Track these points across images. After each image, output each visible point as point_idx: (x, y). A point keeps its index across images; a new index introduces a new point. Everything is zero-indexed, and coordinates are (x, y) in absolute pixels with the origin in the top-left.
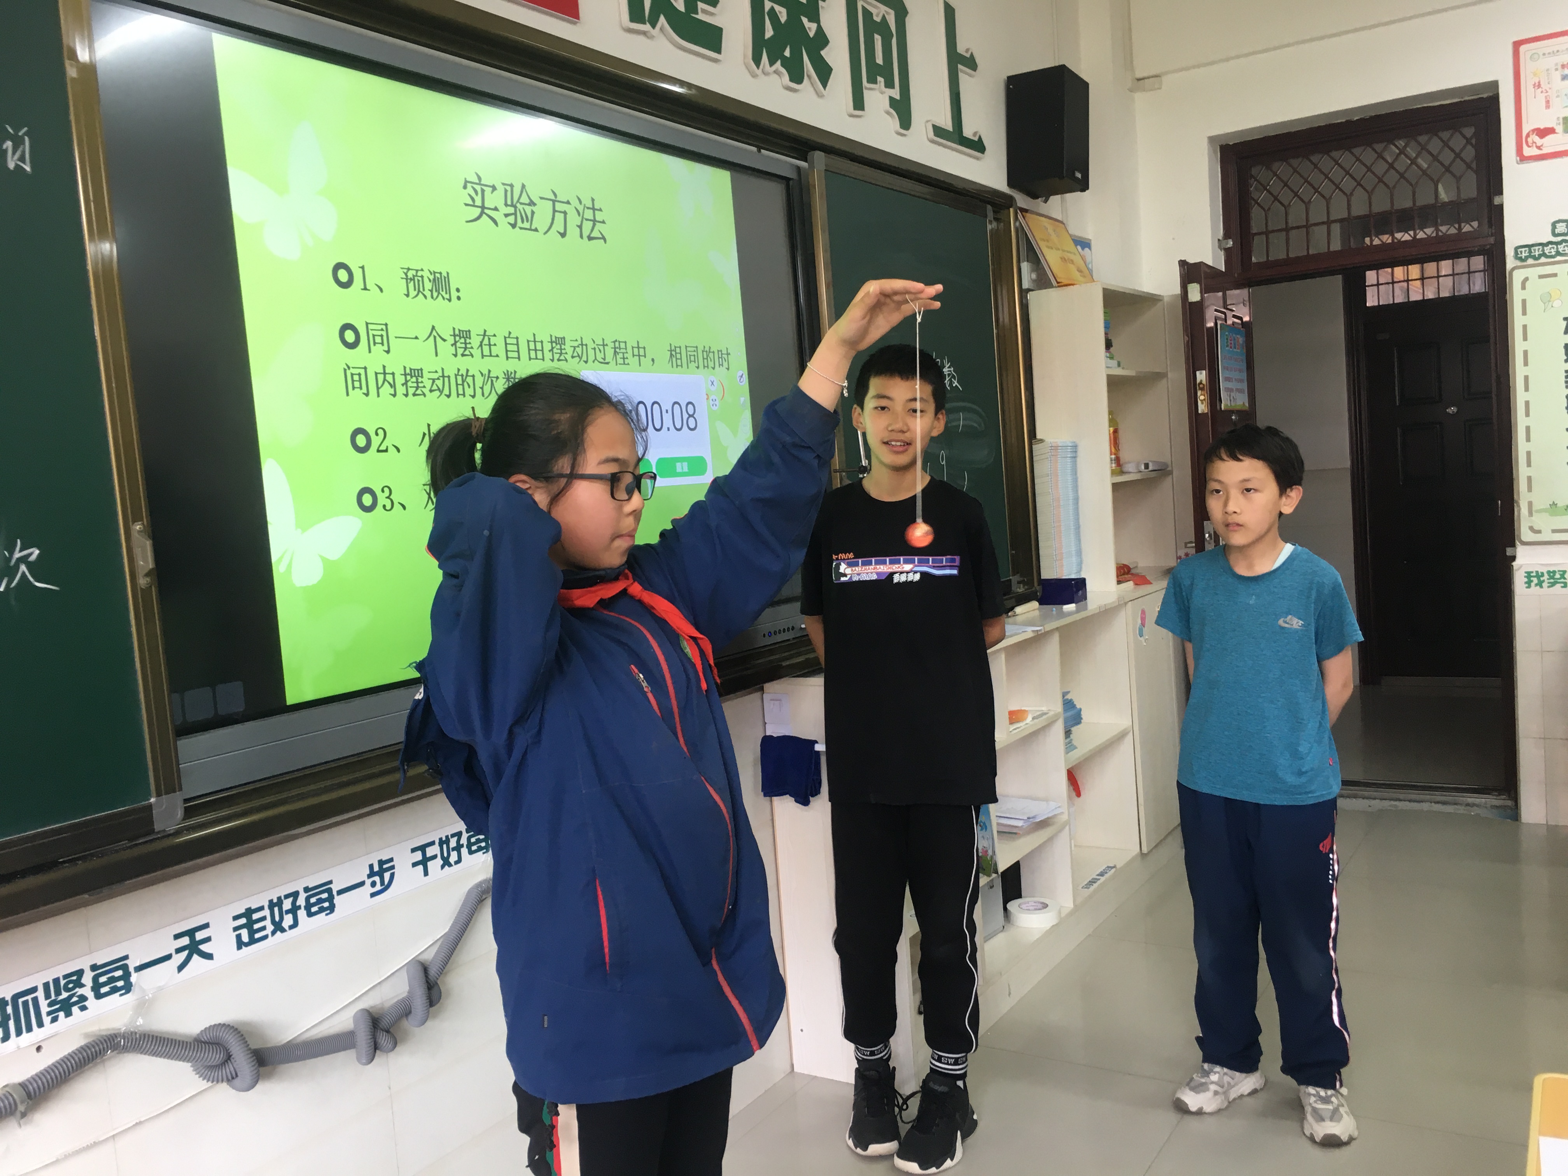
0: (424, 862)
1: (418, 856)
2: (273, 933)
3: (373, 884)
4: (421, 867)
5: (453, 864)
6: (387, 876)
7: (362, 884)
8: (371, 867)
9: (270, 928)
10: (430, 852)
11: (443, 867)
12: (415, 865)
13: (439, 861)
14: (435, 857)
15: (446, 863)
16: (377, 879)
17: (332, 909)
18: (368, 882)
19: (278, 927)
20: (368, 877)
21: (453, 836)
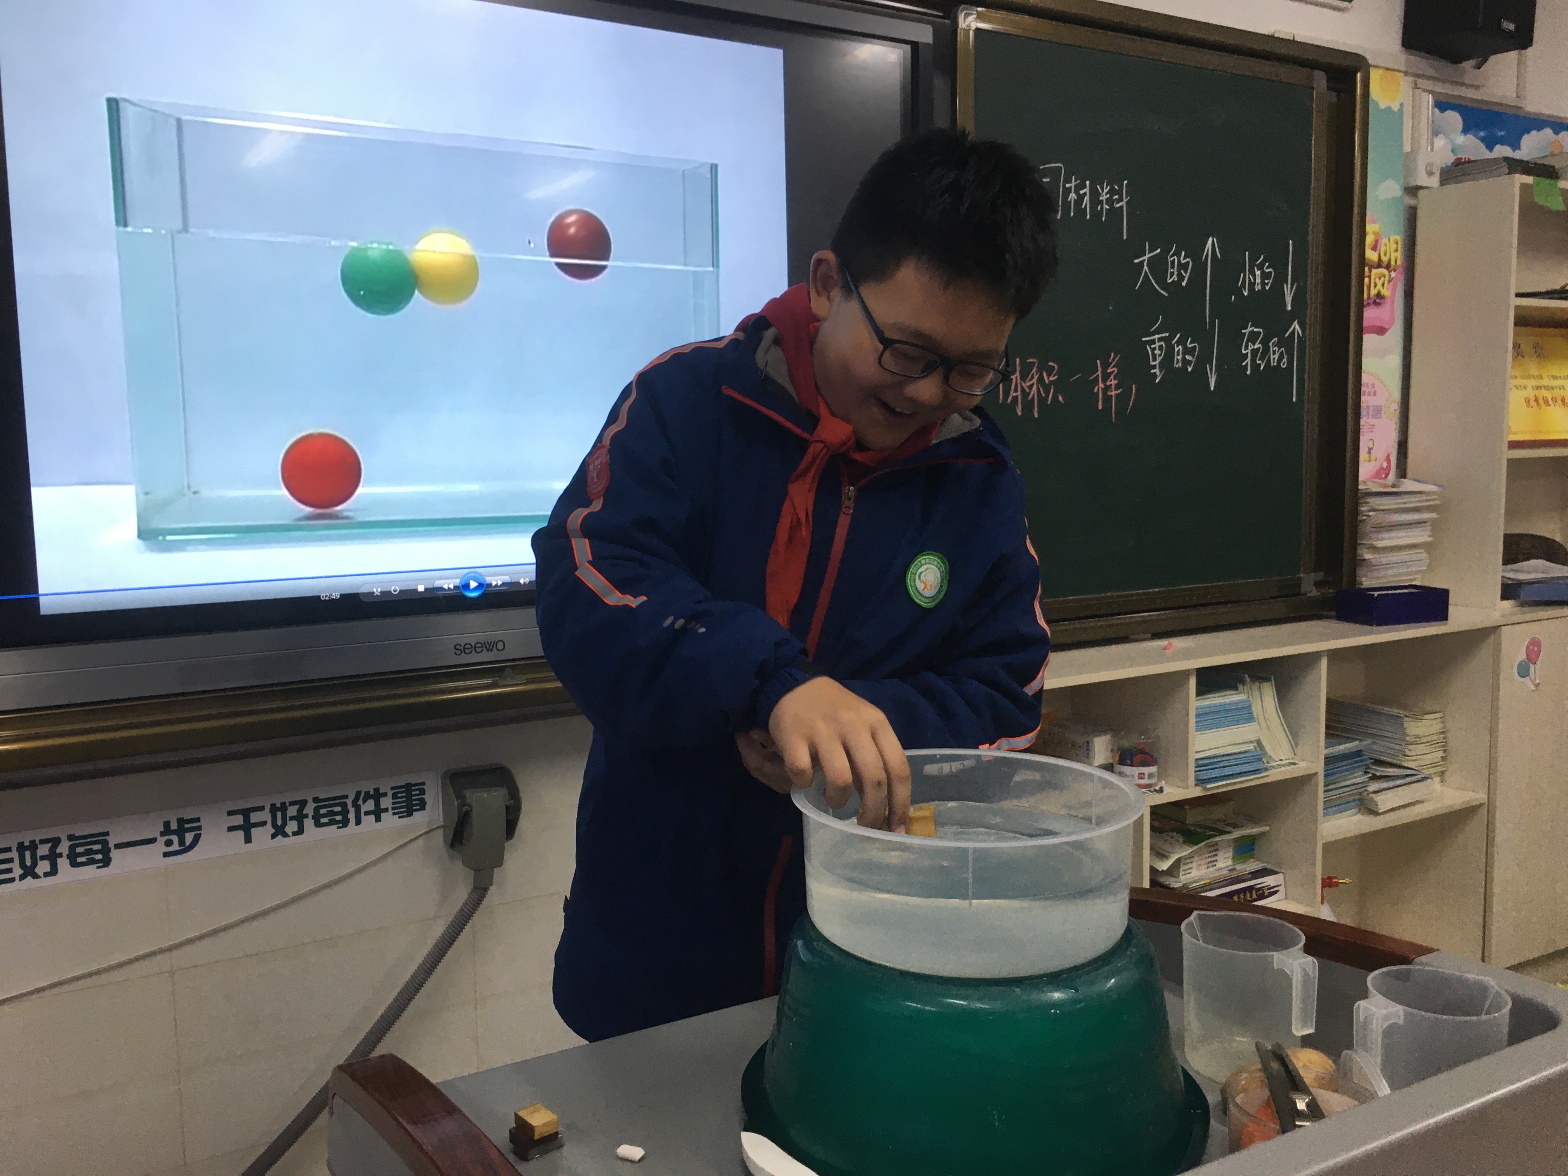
0: (247, 828)
1: (238, 820)
2: (22, 878)
3: (169, 843)
4: (241, 834)
5: (290, 834)
6: (189, 838)
8: (167, 824)
9: (18, 872)
10: (255, 817)
11: (273, 836)
12: (231, 829)
13: (269, 829)
14: (263, 824)
15: (279, 831)
16: (175, 839)
17: (106, 862)
18: (162, 840)
19: (29, 872)
20: (163, 834)
21: (292, 803)
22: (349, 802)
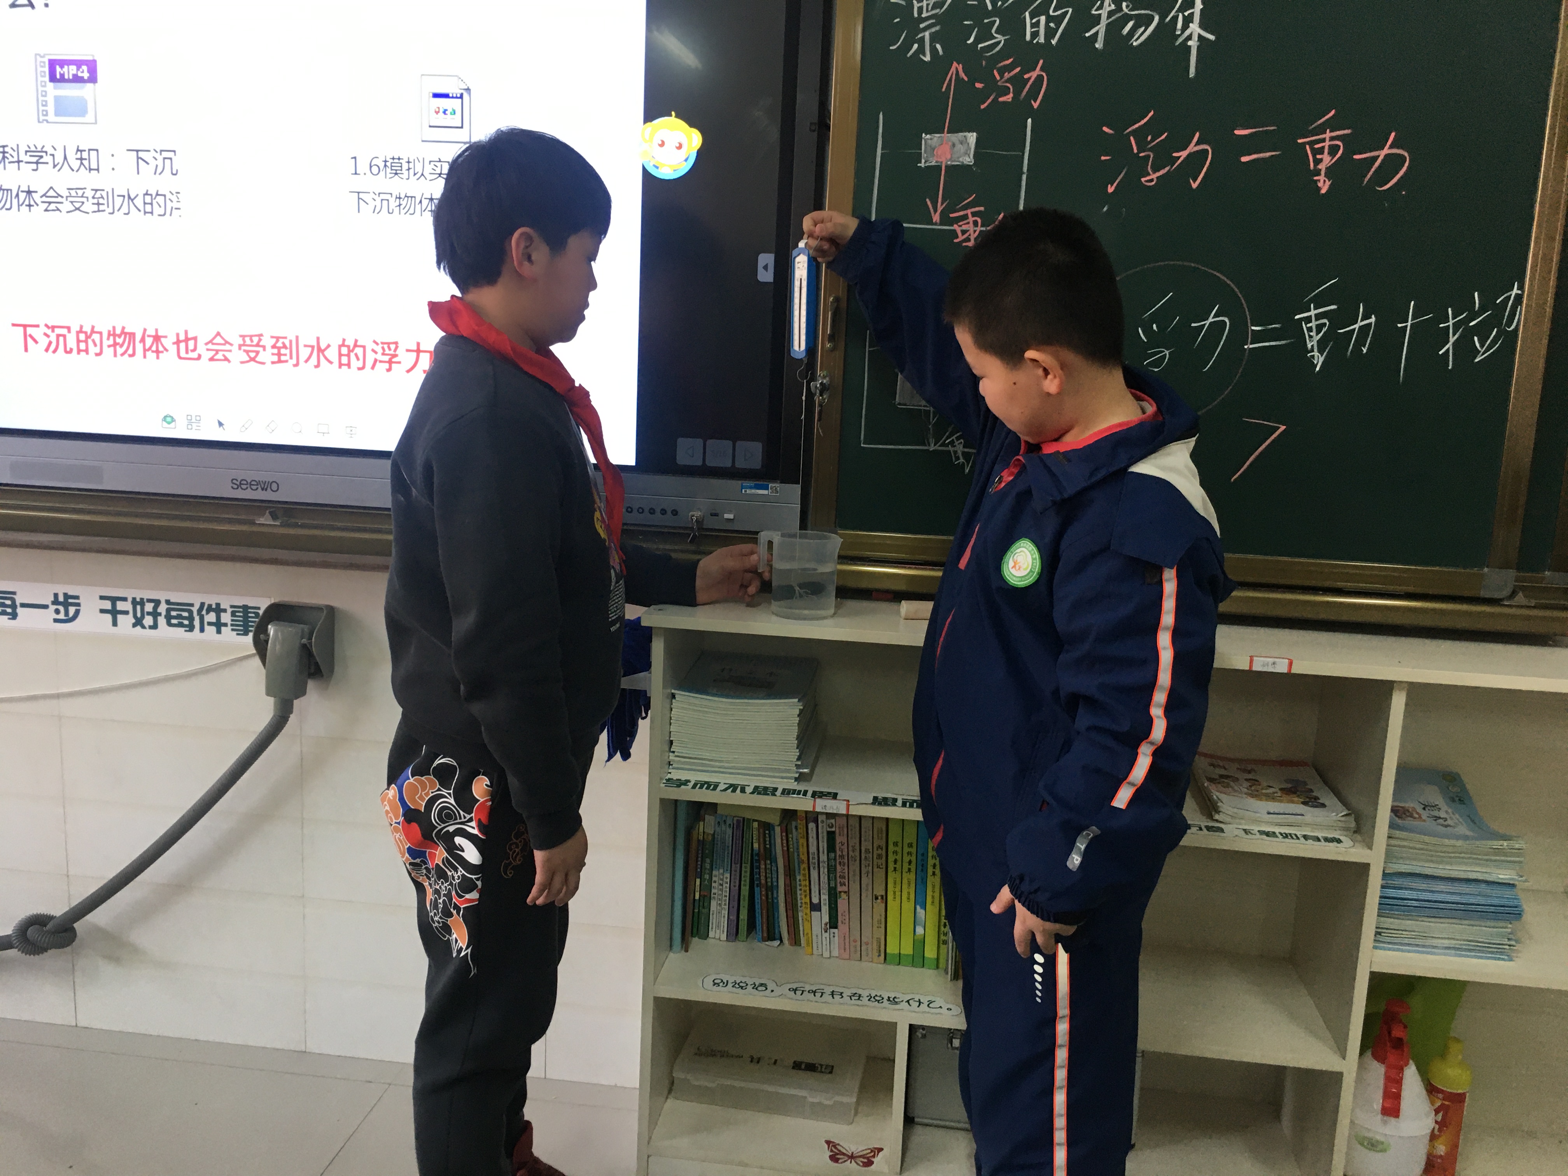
1: (108, 605)
3: (57, 612)
4: (110, 617)
5: (147, 627)
6: (72, 610)
7: (45, 607)
8: (57, 596)
10: (120, 606)
11: (134, 625)
12: (102, 611)
13: (131, 619)
14: (126, 613)
15: (138, 622)
16: (62, 609)
17: (13, 616)
18: (53, 608)
20: (54, 603)
21: (149, 601)
22: (195, 610)
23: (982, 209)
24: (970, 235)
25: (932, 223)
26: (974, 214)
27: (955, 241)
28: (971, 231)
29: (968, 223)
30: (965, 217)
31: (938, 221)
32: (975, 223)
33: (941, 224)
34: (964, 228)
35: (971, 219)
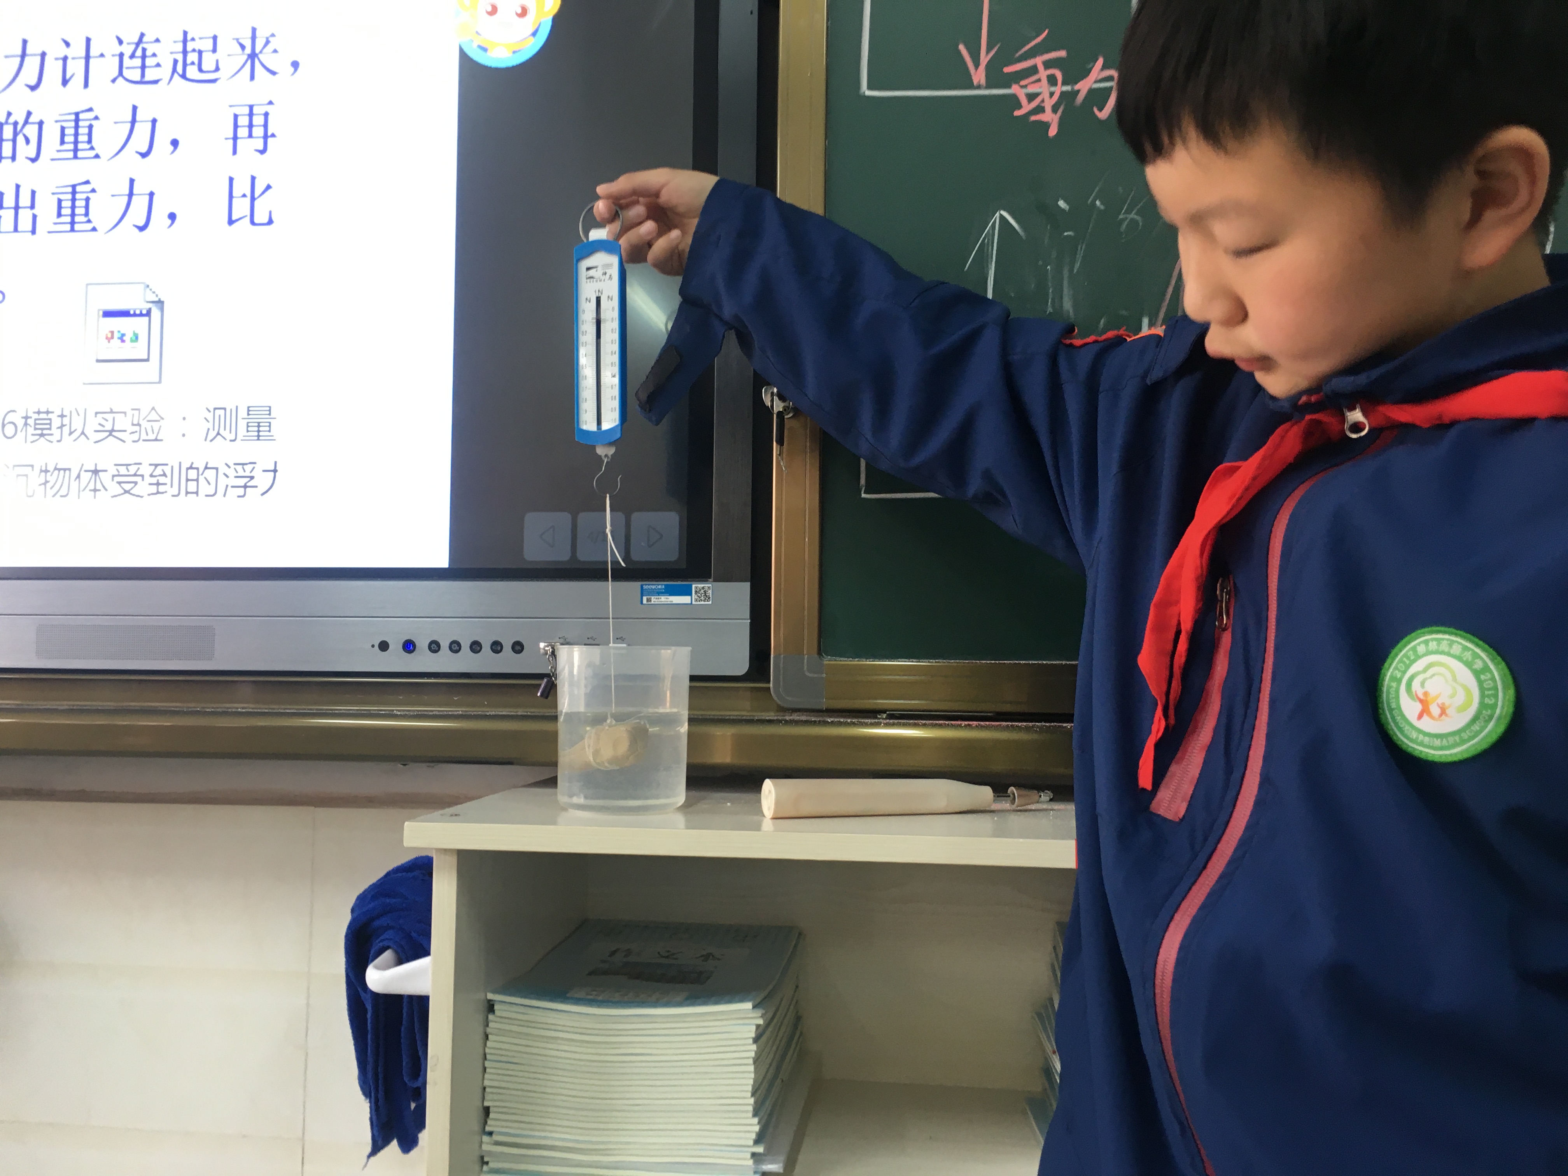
23: (1063, 54)
24: (1043, 101)
25: (971, 86)
26: (1048, 65)
27: (1017, 113)
28: (1046, 95)
29: (1039, 80)
30: (1034, 70)
31: (983, 81)
32: (1052, 80)
33: (989, 86)
34: (1031, 90)
35: (1043, 74)
